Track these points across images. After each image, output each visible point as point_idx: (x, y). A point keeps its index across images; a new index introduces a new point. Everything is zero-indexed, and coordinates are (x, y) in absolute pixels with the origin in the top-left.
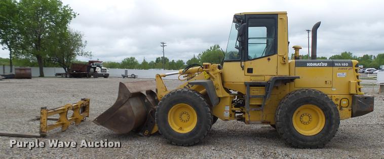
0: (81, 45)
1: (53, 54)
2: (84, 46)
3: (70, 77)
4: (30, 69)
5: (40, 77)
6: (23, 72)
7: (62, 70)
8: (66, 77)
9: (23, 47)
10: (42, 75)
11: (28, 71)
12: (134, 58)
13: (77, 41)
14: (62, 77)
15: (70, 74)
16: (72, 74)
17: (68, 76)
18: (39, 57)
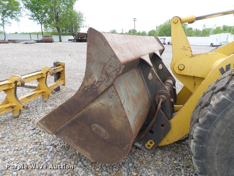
0: (82, 20)
1: (67, 27)
2: (85, 21)
3: (77, 42)
4: (52, 36)
5: (59, 42)
6: (47, 38)
7: (72, 37)
8: (74, 42)
9: (49, 22)
10: (61, 41)
11: (50, 38)
12: (116, 30)
13: (81, 17)
14: (72, 42)
15: (76, 40)
16: (77, 40)
17: (75, 41)
18: (58, 29)
